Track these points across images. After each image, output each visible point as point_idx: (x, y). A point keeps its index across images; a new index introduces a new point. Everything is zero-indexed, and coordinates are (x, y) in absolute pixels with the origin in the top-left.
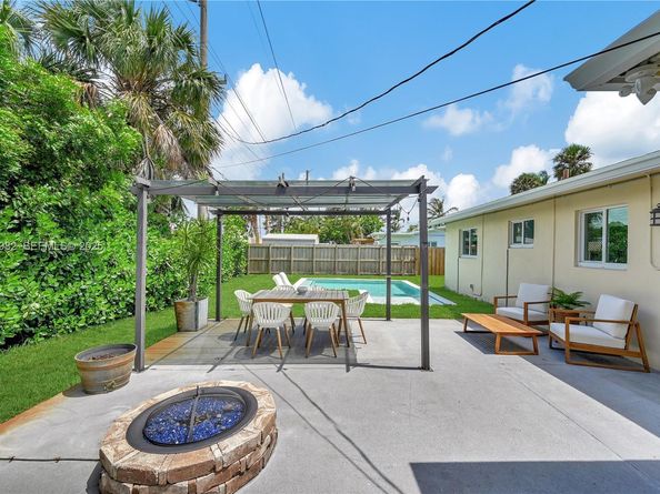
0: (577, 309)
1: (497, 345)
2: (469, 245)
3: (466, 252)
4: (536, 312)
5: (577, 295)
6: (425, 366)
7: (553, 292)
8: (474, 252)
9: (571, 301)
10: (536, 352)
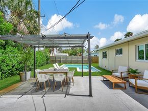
0: (137, 74)
1: (114, 86)
2: (105, 56)
3: (104, 57)
4: (124, 75)
5: (136, 70)
6: (90, 95)
7: (129, 69)
8: (106, 57)
9: (135, 72)
10: (125, 89)
